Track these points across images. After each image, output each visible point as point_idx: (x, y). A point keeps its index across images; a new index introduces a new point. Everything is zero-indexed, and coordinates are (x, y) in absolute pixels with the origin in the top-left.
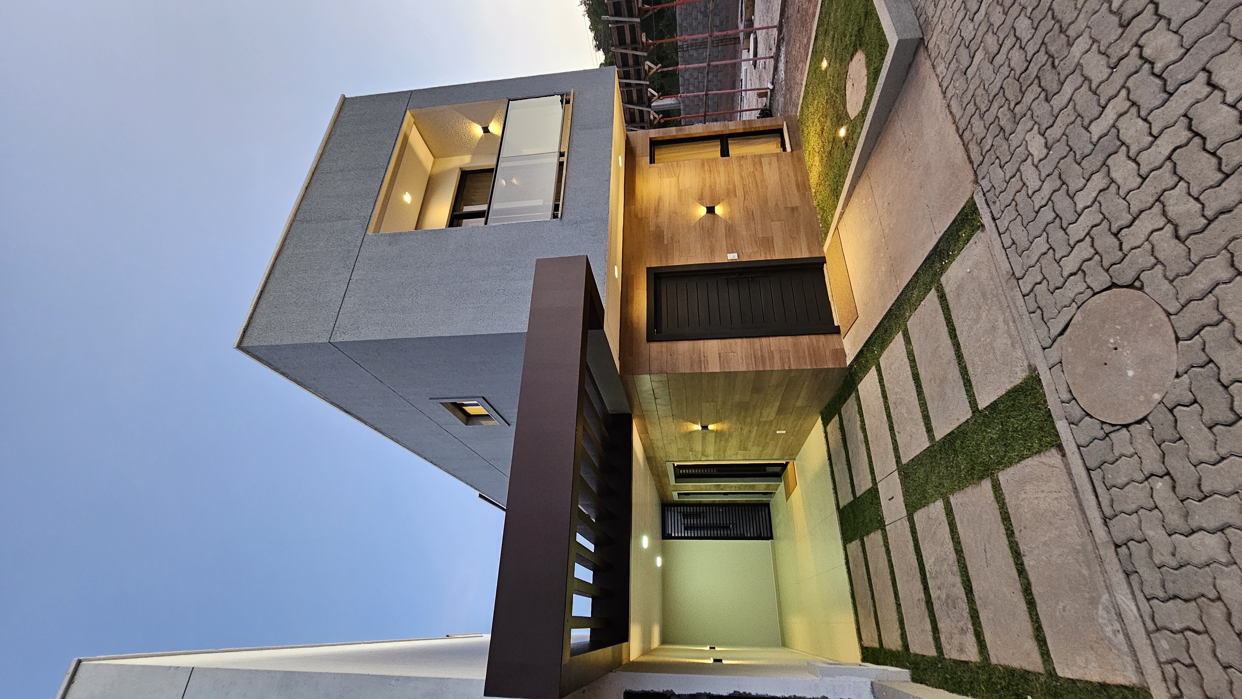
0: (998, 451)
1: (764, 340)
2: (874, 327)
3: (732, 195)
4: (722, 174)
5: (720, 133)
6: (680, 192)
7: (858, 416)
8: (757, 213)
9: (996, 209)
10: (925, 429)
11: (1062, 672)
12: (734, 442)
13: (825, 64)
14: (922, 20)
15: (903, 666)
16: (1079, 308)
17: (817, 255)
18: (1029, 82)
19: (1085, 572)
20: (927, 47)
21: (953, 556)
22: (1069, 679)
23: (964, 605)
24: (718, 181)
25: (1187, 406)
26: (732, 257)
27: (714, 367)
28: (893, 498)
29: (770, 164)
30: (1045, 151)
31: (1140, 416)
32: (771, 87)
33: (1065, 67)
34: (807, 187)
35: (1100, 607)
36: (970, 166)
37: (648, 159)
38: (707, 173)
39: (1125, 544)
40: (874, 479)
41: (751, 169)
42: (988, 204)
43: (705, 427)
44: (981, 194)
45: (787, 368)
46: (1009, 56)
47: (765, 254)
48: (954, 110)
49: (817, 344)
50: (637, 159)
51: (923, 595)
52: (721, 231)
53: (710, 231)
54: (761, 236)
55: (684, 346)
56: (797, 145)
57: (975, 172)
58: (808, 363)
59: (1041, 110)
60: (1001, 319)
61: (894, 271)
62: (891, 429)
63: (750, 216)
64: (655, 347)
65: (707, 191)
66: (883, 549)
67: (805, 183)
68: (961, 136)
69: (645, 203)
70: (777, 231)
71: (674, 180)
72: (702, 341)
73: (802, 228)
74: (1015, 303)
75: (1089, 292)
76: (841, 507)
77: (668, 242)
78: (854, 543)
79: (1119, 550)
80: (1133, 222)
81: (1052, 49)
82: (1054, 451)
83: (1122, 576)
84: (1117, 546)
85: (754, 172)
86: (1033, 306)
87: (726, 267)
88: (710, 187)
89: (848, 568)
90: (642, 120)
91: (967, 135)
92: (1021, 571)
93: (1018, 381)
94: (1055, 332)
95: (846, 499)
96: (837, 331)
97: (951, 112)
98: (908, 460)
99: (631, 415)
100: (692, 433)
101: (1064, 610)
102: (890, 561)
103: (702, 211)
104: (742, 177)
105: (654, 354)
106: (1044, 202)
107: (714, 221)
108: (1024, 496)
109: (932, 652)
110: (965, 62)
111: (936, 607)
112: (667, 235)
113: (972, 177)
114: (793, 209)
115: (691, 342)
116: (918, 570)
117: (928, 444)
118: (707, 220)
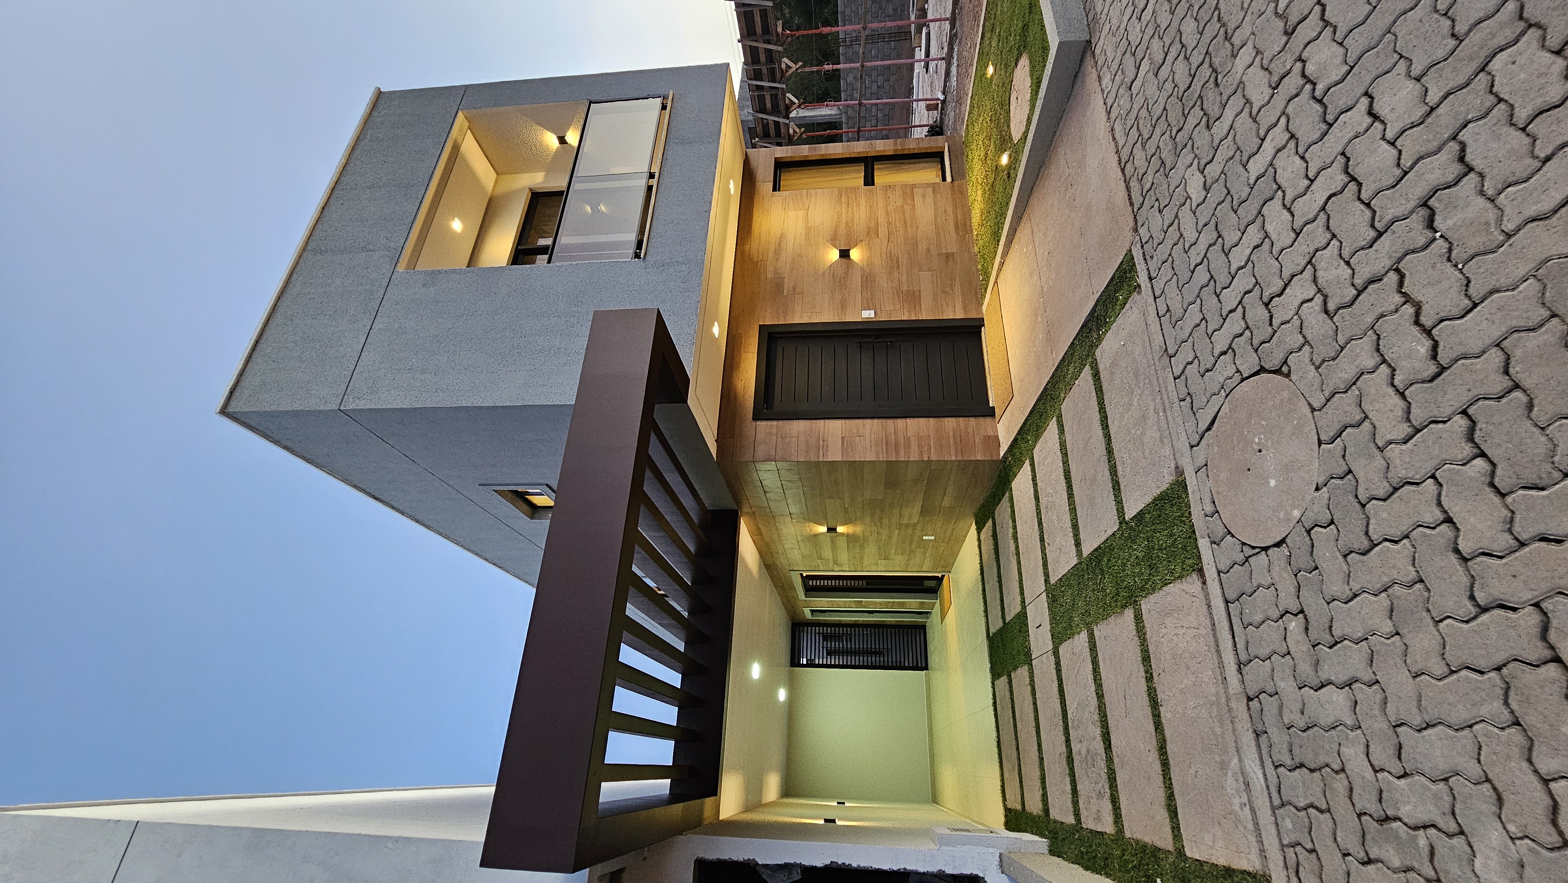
0: (1142, 574)
1: (900, 422)
2: (1029, 410)
3: (873, 235)
4: (863, 207)
5: (865, 155)
6: (808, 230)
7: (1011, 521)
8: (903, 261)
9: (1153, 264)
10: (1073, 542)
11: (1191, 852)
12: (871, 549)
13: (990, 70)
14: (1090, 17)
15: (1042, 835)
16: (1227, 396)
17: (973, 315)
18: (1192, 103)
19: (1218, 730)
20: (1093, 52)
21: (1094, 702)
22: (1197, 860)
23: (1102, 764)
24: (856, 218)
25: (1325, 527)
26: (868, 314)
27: (835, 455)
28: (1040, 625)
29: (924, 196)
30: (1204, 193)
31: (1278, 539)
32: (942, 97)
33: (1228, 84)
34: (969, 229)
35: (1230, 773)
36: (1130, 209)
37: (770, 185)
38: (844, 206)
39: (1257, 697)
40: (1023, 601)
41: (899, 203)
42: (1145, 259)
43: (832, 530)
44: (1139, 245)
45: (926, 459)
46: (1173, 69)
47: (909, 312)
48: (1117, 136)
49: (966, 428)
50: (758, 184)
51: (1064, 749)
52: (856, 279)
53: (842, 281)
54: (905, 288)
55: (799, 427)
56: (960, 174)
57: (1135, 216)
58: (953, 452)
59: (1202, 139)
60: (1152, 407)
61: (1050, 339)
62: (1042, 540)
63: (893, 263)
64: (762, 424)
65: (842, 231)
66: (1029, 688)
67: (965, 222)
68: (1123, 170)
69: (763, 241)
70: (926, 283)
71: (801, 213)
72: (822, 421)
73: (957, 282)
74: (1166, 388)
75: (1237, 377)
76: (991, 635)
77: (789, 291)
78: (1001, 679)
79: (1251, 703)
80: (1284, 289)
81: (1216, 61)
82: (1195, 576)
83: (1252, 736)
84: (1250, 699)
85: (902, 207)
86: (1183, 392)
87: (860, 327)
88: (847, 224)
89: (995, 710)
90: (778, 134)
91: (1129, 168)
92: (1158, 726)
93: (1164, 487)
94: (1203, 426)
95: (996, 625)
96: (990, 413)
97: (1114, 139)
98: (1056, 580)
99: (737, 511)
100: (816, 536)
101: (1196, 776)
102: (1035, 704)
103: (834, 255)
104: (887, 213)
105: (760, 435)
106: (1199, 260)
107: (848, 268)
108: (1164, 631)
109: (1070, 820)
110: (1130, 72)
111: (1076, 764)
112: (788, 284)
113: (1132, 224)
114: (948, 256)
115: (809, 422)
116: (1061, 717)
117: (1075, 561)
118: (839, 266)
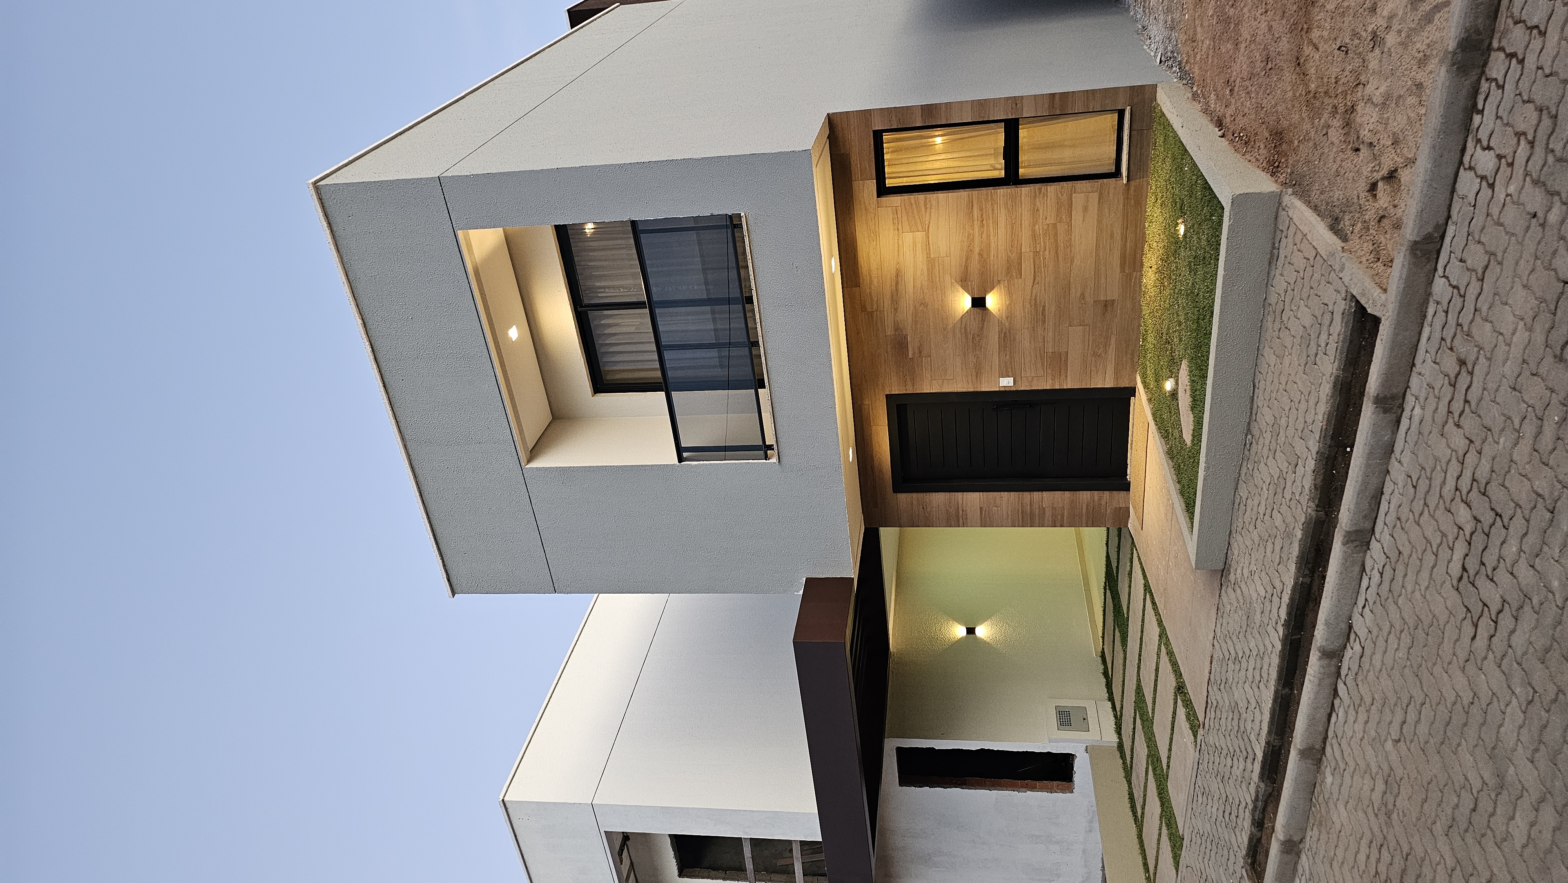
4: (1002, 231)
6: (931, 262)
8: (1051, 311)
17: (1124, 384)
26: (1007, 382)
27: (974, 522)
29: (1085, 209)
34: (1138, 264)
37: (873, 186)
38: (977, 224)
41: (1051, 221)
47: (1053, 380)
50: (854, 184)
52: (993, 337)
53: (977, 339)
54: (1051, 352)
56: (1140, 166)
58: (1084, 522)
63: (1038, 315)
65: (975, 265)
67: (1135, 252)
69: (875, 281)
70: (1076, 342)
71: (920, 235)
72: (960, 494)
73: (1113, 342)
77: (914, 354)
85: (1055, 225)
87: (997, 398)
88: (980, 254)
96: (1125, 486)
103: (967, 303)
104: (1034, 236)
107: (983, 320)
112: (913, 345)
114: (1107, 305)
118: (972, 319)
